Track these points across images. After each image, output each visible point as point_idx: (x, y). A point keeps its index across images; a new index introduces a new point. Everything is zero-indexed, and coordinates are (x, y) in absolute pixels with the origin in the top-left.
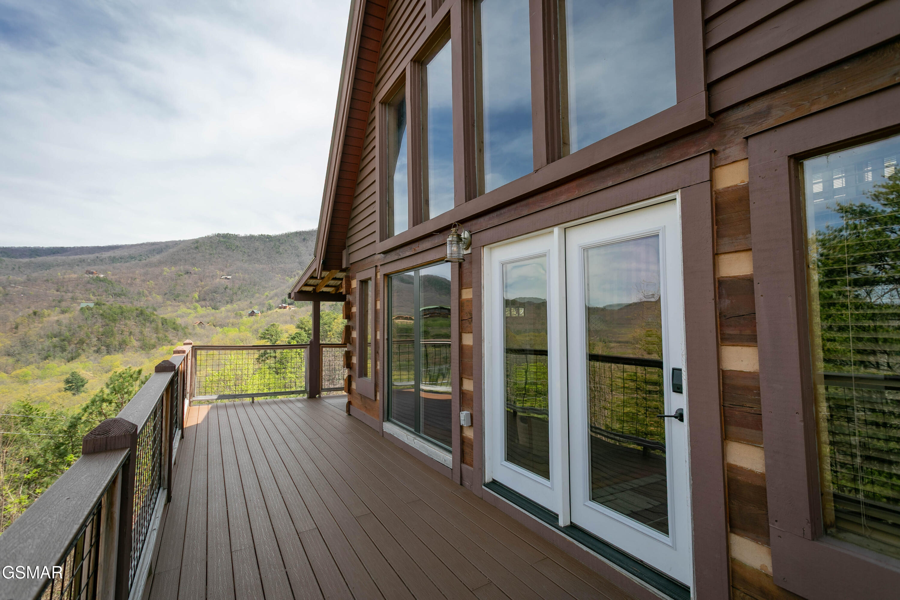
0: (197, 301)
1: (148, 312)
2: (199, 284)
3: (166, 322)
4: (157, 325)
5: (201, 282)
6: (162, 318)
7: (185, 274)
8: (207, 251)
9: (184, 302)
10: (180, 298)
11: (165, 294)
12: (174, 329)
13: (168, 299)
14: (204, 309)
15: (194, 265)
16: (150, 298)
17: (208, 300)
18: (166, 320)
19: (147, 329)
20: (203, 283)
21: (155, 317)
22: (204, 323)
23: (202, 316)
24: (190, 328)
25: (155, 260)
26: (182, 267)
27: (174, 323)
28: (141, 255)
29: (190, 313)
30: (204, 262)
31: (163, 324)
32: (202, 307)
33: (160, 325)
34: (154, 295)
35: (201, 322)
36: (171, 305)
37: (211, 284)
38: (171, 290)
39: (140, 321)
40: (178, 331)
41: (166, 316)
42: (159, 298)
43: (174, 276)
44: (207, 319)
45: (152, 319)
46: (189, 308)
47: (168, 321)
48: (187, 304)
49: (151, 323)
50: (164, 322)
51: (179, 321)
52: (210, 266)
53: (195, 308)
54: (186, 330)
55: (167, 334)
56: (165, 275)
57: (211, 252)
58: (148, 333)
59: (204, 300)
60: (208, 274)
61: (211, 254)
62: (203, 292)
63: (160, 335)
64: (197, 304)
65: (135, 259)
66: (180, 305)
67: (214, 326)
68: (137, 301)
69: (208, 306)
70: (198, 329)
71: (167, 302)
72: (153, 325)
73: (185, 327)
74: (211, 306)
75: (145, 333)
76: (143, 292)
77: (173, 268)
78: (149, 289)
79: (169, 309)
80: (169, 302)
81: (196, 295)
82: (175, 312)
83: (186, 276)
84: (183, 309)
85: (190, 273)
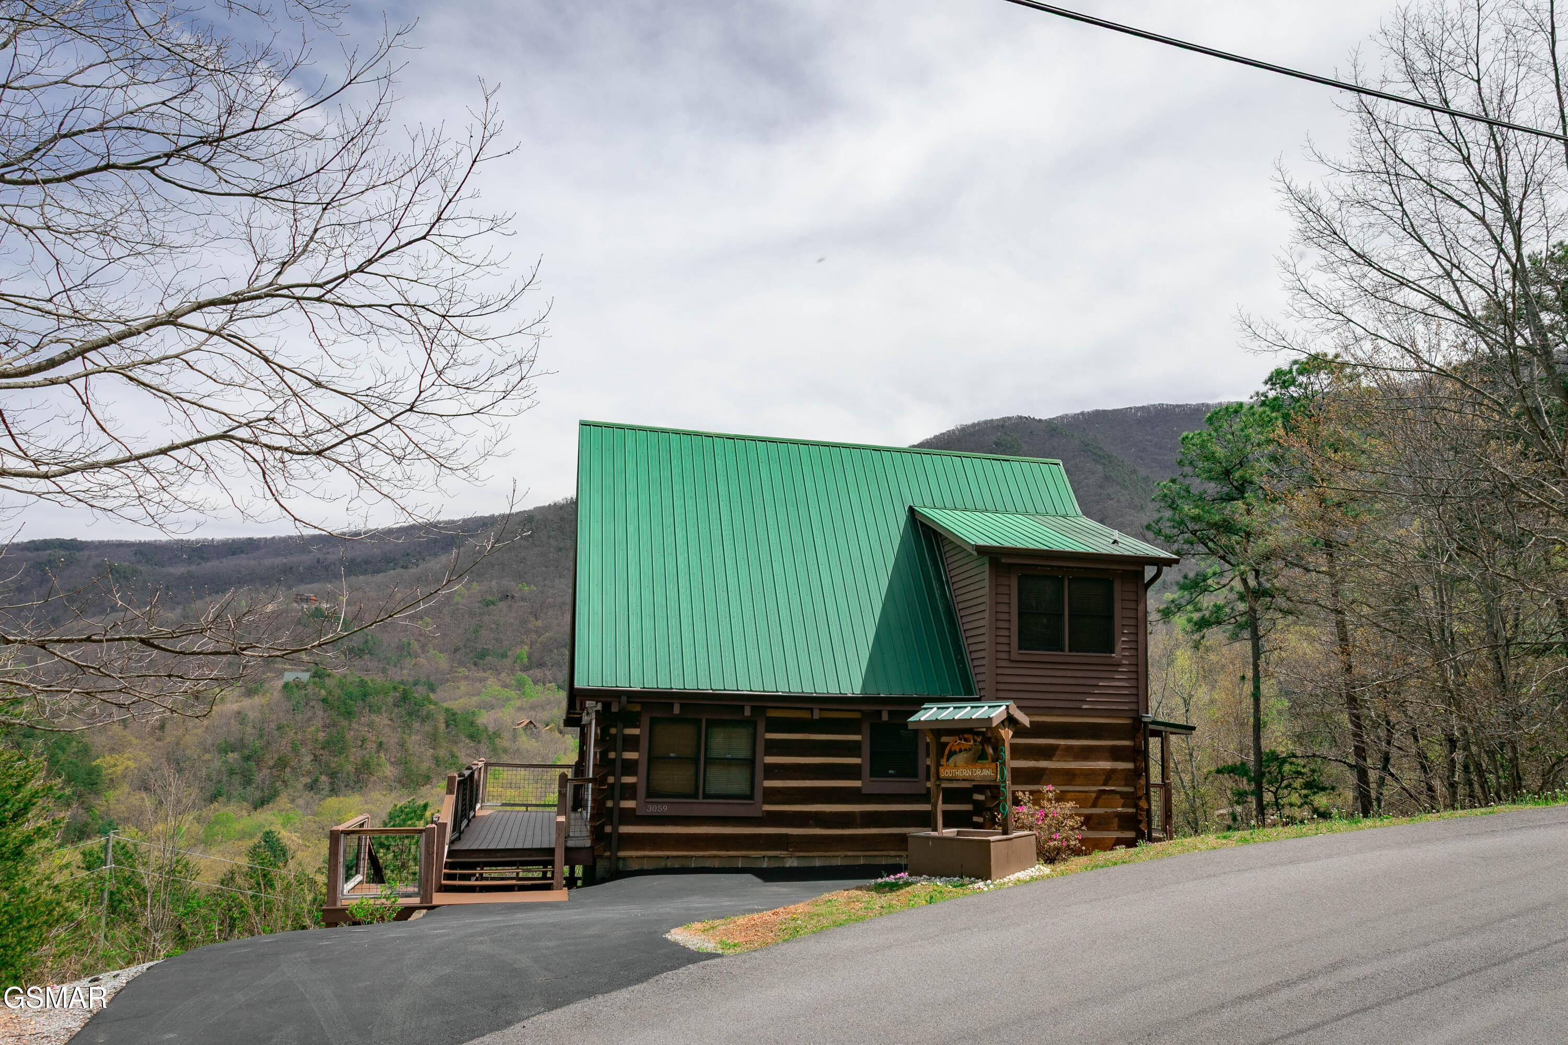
0: (525, 669)
1: (419, 692)
2: (530, 626)
3: (454, 720)
4: (436, 728)
5: (536, 619)
6: (447, 710)
7: (501, 600)
8: (553, 542)
9: (496, 671)
10: (489, 659)
11: (456, 651)
12: (472, 737)
13: (461, 664)
14: (539, 687)
15: (520, 577)
16: (422, 660)
17: (549, 664)
18: (454, 714)
19: (413, 738)
20: (539, 623)
21: (432, 707)
22: (538, 725)
23: (533, 707)
24: (506, 735)
25: (438, 566)
26: (494, 583)
27: (472, 724)
28: (407, 555)
29: (508, 699)
30: (544, 569)
31: (447, 726)
32: (535, 682)
33: (442, 726)
34: (432, 652)
35: (531, 722)
36: (466, 678)
37: (559, 625)
38: (468, 640)
39: (401, 717)
40: (479, 742)
41: (455, 705)
42: (443, 661)
43: (477, 604)
44: (545, 715)
45: (424, 713)
46: (505, 686)
47: (459, 717)
48: (503, 675)
49: (423, 721)
50: (452, 718)
51: (483, 716)
52: (557, 580)
53: (520, 686)
54: (497, 741)
55: (455, 750)
56: (458, 603)
57: (562, 545)
58: (417, 746)
59: (541, 665)
60: (551, 600)
61: (560, 550)
62: (538, 645)
63: (442, 753)
64: (524, 676)
65: (396, 564)
66: (487, 678)
67: (561, 733)
68: (395, 666)
69: (550, 682)
70: (524, 738)
71: (460, 670)
72: (427, 727)
73: (494, 733)
74: (555, 680)
75: (409, 746)
76: (409, 644)
77: (475, 587)
78: (421, 638)
79: (462, 688)
80: (463, 671)
81: (524, 651)
82: (474, 695)
83: (502, 605)
84: (493, 687)
85: (513, 597)
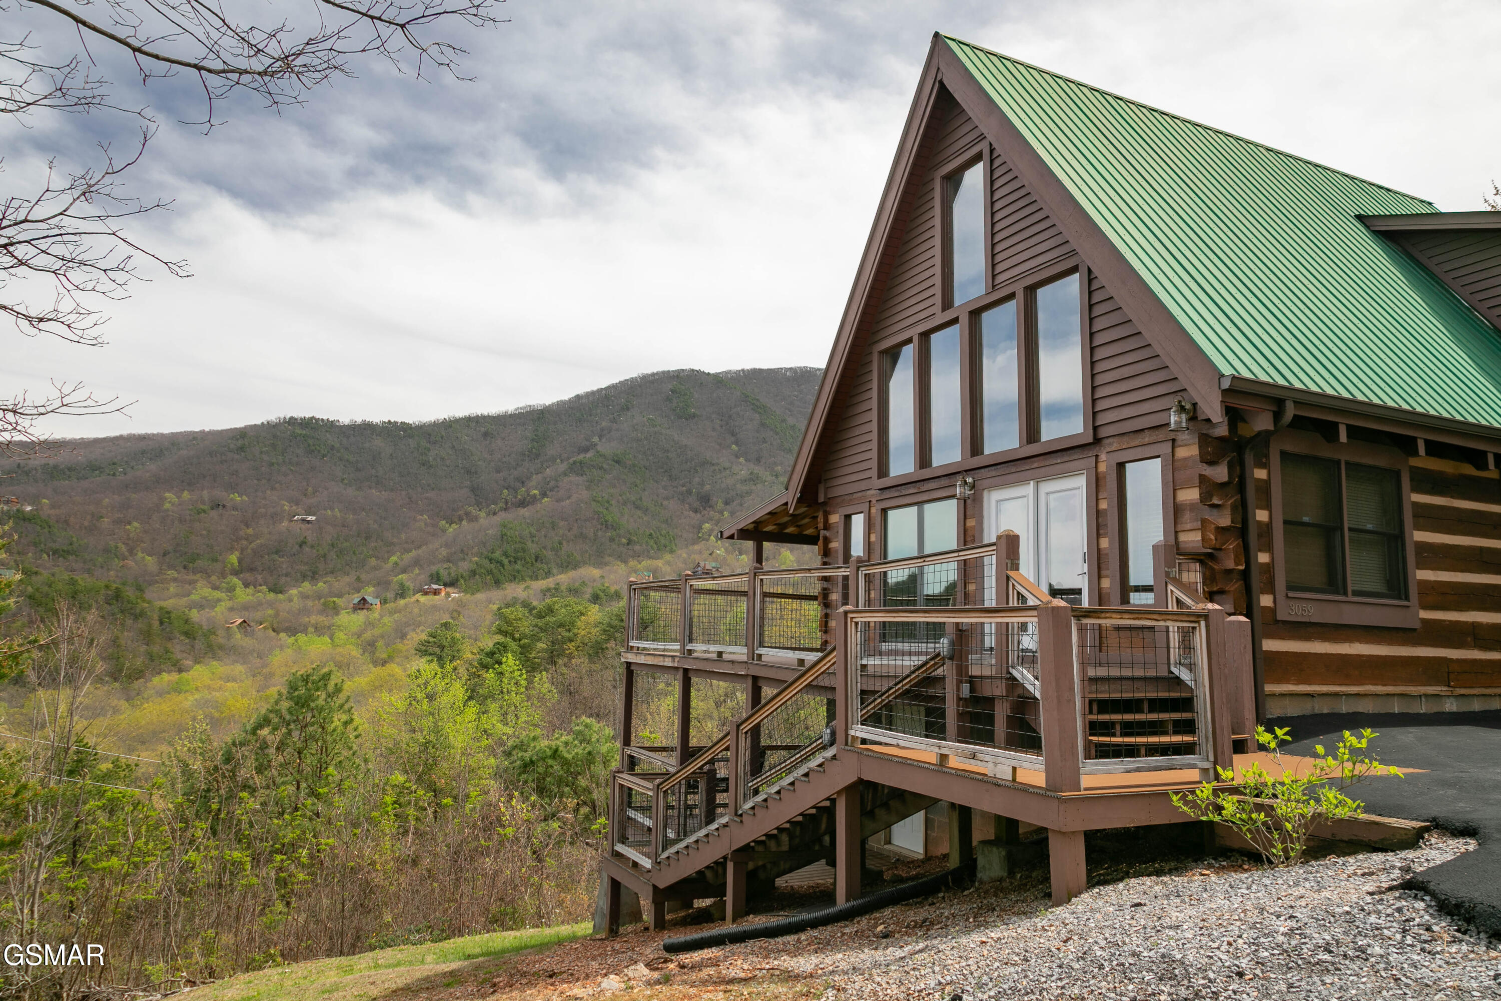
0: (235, 573)
1: (130, 593)
2: (242, 533)
3: (169, 618)
4: (150, 626)
5: (248, 527)
6: (161, 608)
7: (212, 509)
8: (265, 457)
9: (207, 574)
10: (199, 563)
11: (164, 555)
12: (187, 634)
13: (172, 567)
14: (250, 590)
15: (232, 488)
16: (130, 563)
17: (260, 569)
18: (168, 613)
19: (126, 634)
20: (250, 531)
21: (146, 605)
22: (252, 624)
23: (246, 607)
24: (221, 633)
25: (148, 474)
26: (205, 492)
27: (187, 621)
28: (114, 464)
29: (219, 600)
30: (255, 481)
31: (161, 623)
32: (246, 585)
33: (156, 624)
34: (140, 555)
35: (244, 621)
36: (175, 580)
37: (270, 533)
38: (178, 545)
39: (113, 615)
40: (194, 639)
41: (169, 604)
42: (150, 561)
43: (188, 512)
44: (258, 615)
45: (138, 611)
46: (215, 588)
47: (173, 616)
48: (213, 578)
49: (136, 617)
50: (165, 617)
51: (194, 615)
52: (268, 492)
53: (231, 589)
54: (213, 637)
55: (169, 645)
56: (168, 510)
57: (274, 461)
58: (129, 642)
59: (252, 570)
60: (263, 510)
61: (272, 464)
62: (249, 551)
63: (156, 649)
64: (235, 580)
65: (101, 472)
66: (197, 580)
67: (274, 630)
68: (102, 567)
69: (261, 585)
70: (238, 636)
71: (169, 572)
72: (141, 624)
73: (209, 631)
74: (266, 584)
75: (122, 642)
76: (117, 547)
77: (186, 495)
78: (130, 542)
79: (171, 589)
80: (172, 573)
81: (234, 559)
82: (184, 596)
83: (214, 514)
84: (203, 591)
85: (224, 506)
